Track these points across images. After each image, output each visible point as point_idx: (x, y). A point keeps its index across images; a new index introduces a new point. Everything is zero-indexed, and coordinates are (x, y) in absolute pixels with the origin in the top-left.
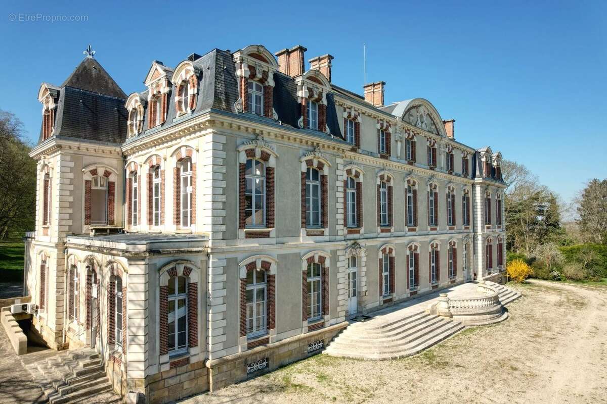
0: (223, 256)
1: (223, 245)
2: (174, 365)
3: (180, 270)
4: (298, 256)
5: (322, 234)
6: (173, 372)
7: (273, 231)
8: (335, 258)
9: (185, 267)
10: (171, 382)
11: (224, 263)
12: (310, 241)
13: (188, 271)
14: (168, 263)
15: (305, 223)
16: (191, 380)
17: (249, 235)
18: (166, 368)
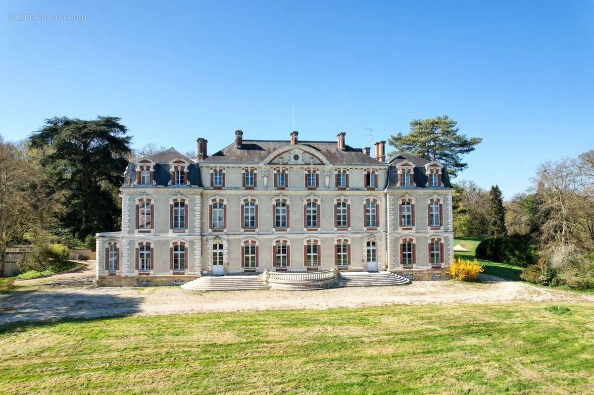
0: (128, 239)
1: (128, 235)
2: (111, 275)
3: (113, 243)
4: (167, 241)
5: (184, 232)
6: (110, 277)
7: (153, 231)
8: (192, 243)
9: (114, 243)
10: (109, 280)
11: (128, 242)
12: (175, 235)
13: (115, 244)
14: (108, 240)
15: (172, 228)
16: (117, 281)
17: (140, 232)
18: (108, 274)
